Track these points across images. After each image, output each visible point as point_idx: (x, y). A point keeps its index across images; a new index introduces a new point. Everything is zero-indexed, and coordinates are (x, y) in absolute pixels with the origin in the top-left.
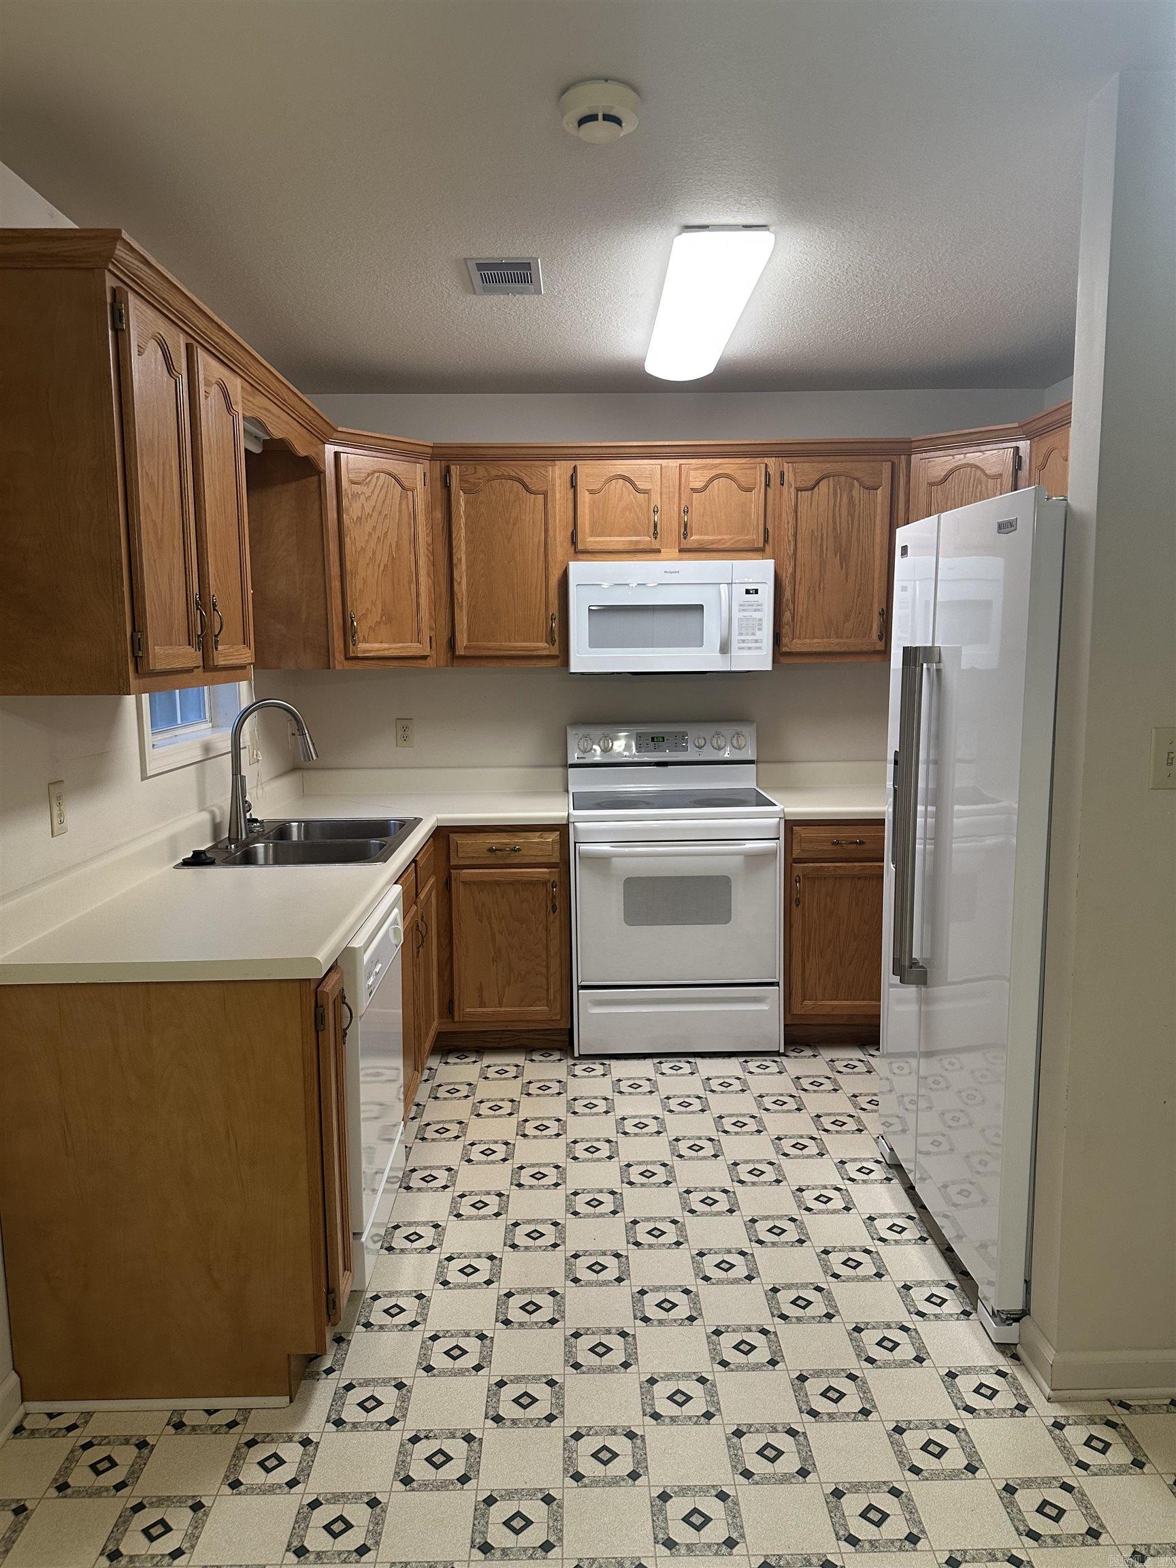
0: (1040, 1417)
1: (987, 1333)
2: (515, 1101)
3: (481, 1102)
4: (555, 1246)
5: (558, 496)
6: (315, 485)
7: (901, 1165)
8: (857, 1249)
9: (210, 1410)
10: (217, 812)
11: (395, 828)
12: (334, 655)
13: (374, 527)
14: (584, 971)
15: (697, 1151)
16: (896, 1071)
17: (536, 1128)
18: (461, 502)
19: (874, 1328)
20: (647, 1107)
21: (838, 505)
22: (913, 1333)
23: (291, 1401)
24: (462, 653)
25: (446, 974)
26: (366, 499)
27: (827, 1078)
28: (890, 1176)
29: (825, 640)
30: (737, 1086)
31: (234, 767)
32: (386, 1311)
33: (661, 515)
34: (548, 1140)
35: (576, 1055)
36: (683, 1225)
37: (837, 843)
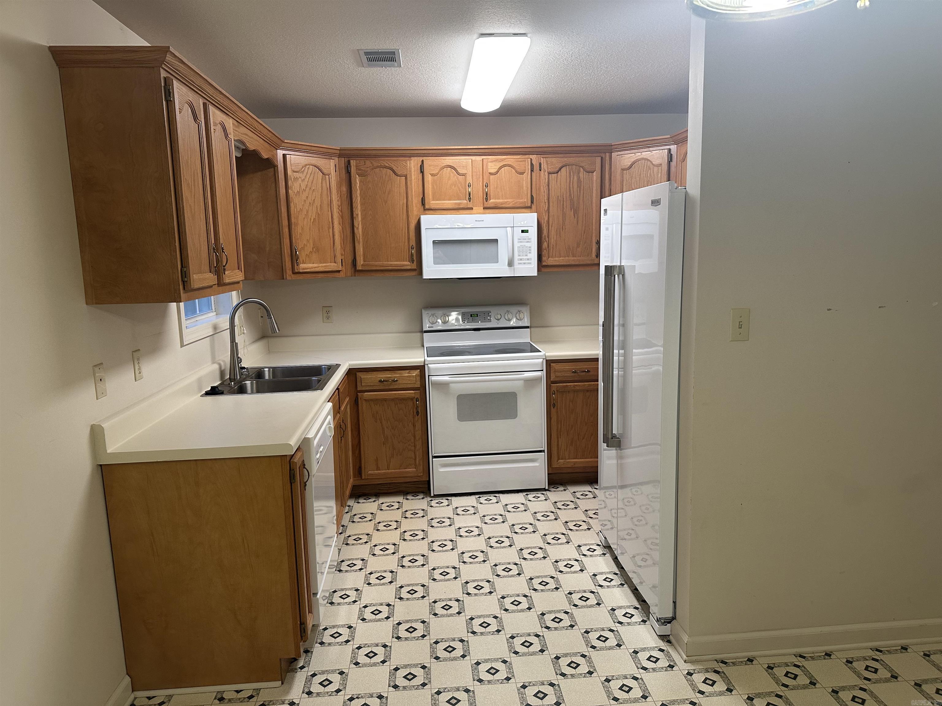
0: (680, 670)
1: (655, 631)
2: (398, 521)
3: (379, 523)
4: (423, 597)
5: (413, 178)
6: (272, 173)
7: (611, 546)
8: (587, 591)
9: (238, 690)
10: (222, 364)
11: (325, 370)
12: (286, 271)
13: (307, 197)
14: (436, 448)
15: (500, 544)
16: (608, 496)
17: (411, 535)
18: (357, 181)
19: (595, 631)
20: (473, 521)
21: (572, 182)
22: (616, 633)
23: (282, 684)
24: (360, 268)
25: (357, 452)
26: (302, 181)
27: (572, 501)
28: (605, 553)
29: (567, 258)
30: (522, 508)
31: (232, 339)
32: (332, 636)
33: (472, 188)
34: (417, 542)
35: (432, 495)
36: (493, 583)
37: (575, 372)
